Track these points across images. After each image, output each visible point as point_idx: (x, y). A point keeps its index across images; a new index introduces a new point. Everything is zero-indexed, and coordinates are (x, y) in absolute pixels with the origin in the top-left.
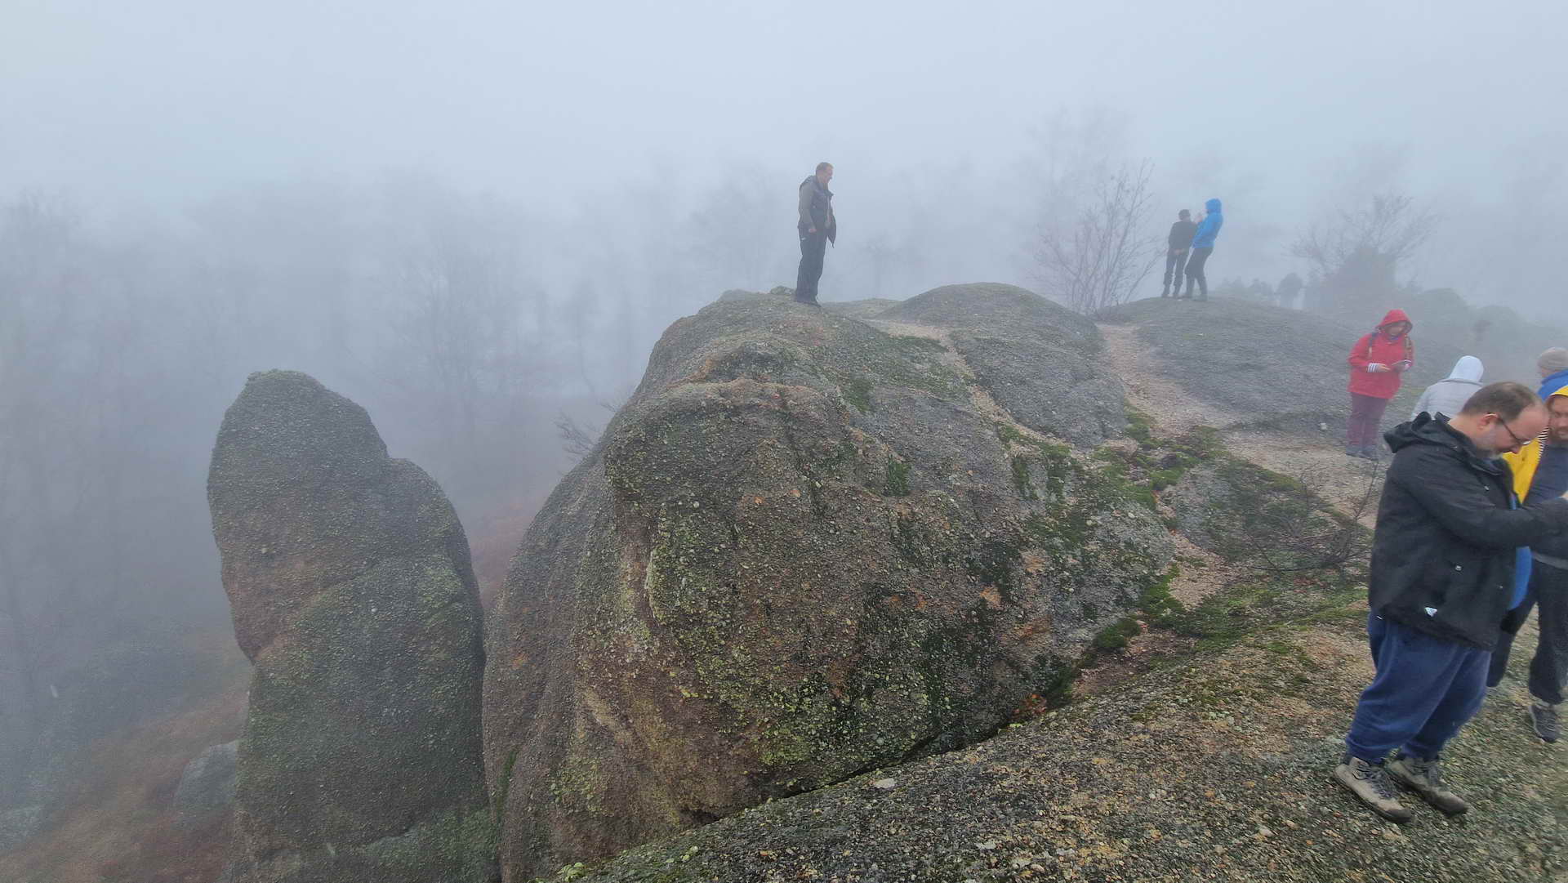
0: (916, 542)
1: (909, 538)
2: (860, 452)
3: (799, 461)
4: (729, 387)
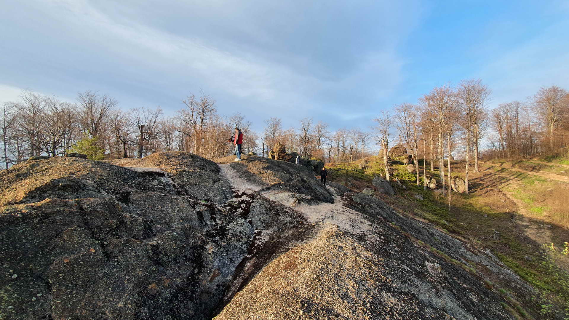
0: (161, 256)
1: (157, 255)
2: (128, 223)
3: (93, 233)
4: (39, 204)
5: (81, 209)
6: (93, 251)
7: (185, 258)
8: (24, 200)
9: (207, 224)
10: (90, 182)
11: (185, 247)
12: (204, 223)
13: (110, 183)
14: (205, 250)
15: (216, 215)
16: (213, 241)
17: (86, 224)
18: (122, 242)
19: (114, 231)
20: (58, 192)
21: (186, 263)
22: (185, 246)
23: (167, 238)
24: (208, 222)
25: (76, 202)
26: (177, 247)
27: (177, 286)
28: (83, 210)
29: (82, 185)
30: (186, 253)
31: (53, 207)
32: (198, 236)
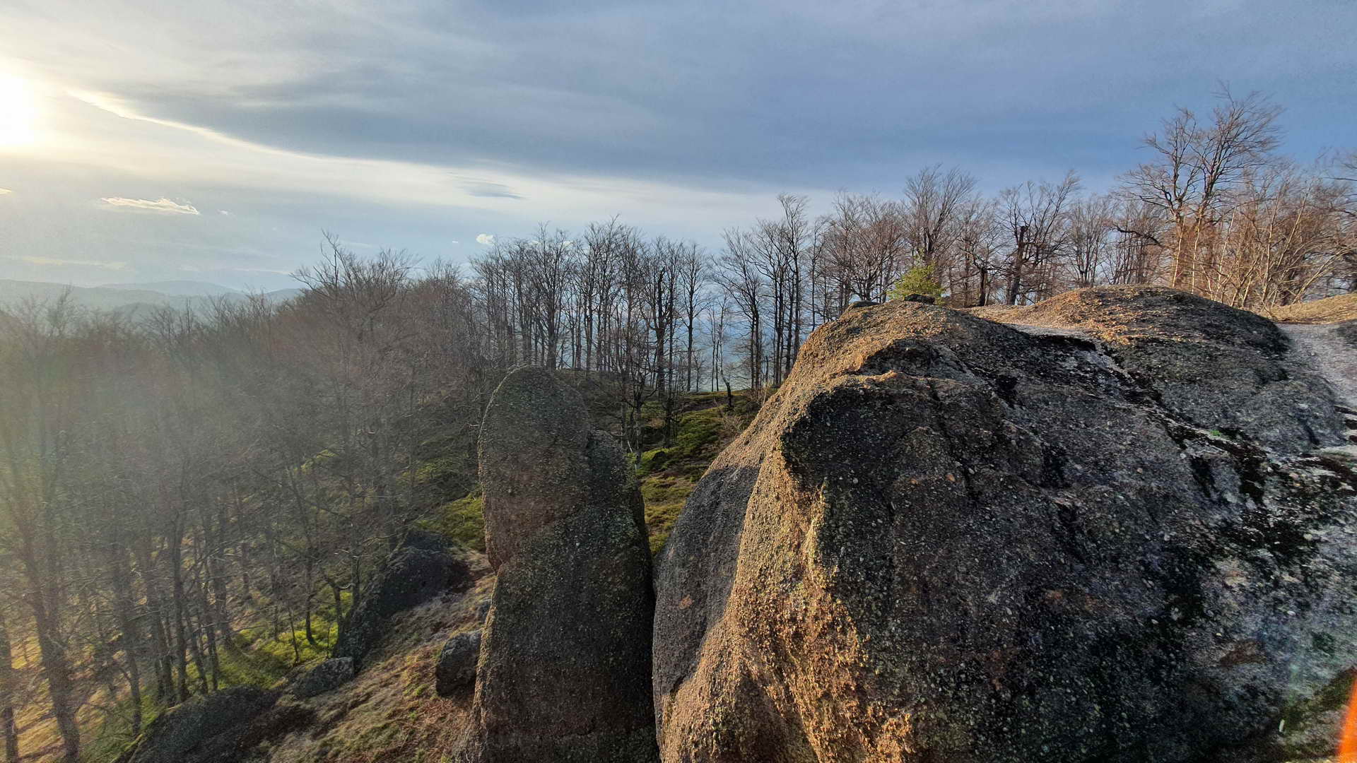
0: (1079, 537)
1: (1071, 531)
2: (1014, 442)
3: (952, 446)
4: (882, 378)
5: (935, 396)
6: (953, 479)
7: (1142, 568)
8: (862, 370)
9: (1223, 502)
10: (946, 350)
11: (1147, 540)
12: (1215, 496)
13: (977, 354)
14: (1213, 570)
15: (1262, 483)
16: (1242, 556)
17: (942, 426)
18: (1002, 479)
19: (986, 453)
20: (902, 361)
21: (1145, 581)
22: (1147, 537)
23: (1098, 502)
24: (1230, 497)
25: (929, 383)
26: (1123, 531)
27: (1117, 624)
28: (937, 399)
29: (935, 354)
30: (1148, 556)
31: (898, 387)
32: (1191, 526)
